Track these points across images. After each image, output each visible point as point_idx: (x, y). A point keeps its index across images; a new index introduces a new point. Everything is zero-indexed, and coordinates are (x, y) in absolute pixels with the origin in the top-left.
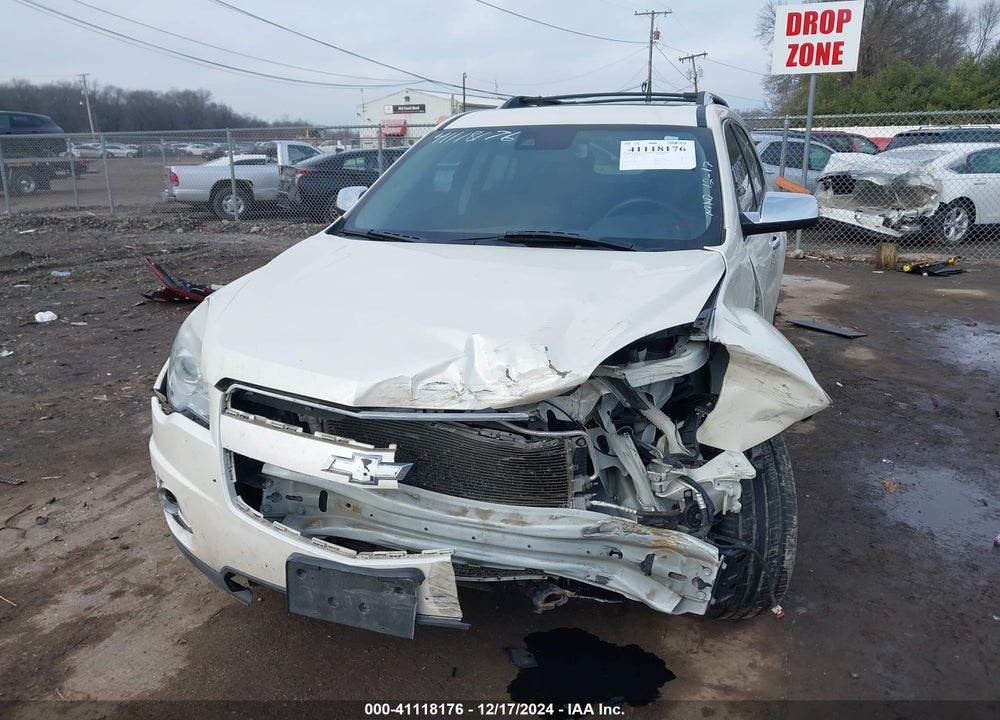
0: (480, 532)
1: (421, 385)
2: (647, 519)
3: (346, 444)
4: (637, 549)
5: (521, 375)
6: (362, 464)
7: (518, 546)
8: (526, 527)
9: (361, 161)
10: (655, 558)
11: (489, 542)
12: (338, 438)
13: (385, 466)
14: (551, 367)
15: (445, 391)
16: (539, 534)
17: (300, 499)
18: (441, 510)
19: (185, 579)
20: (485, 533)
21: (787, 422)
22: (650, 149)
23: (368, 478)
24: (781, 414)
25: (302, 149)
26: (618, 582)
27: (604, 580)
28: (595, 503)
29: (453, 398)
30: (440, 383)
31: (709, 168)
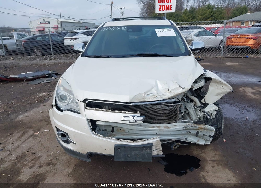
0: (158, 132)
1: (146, 95)
2: (196, 123)
3: (125, 113)
4: (194, 130)
5: (172, 90)
6: (132, 118)
7: (167, 134)
8: (170, 129)
9: (41, 38)
10: (199, 132)
11: (160, 134)
12: (123, 112)
13: (138, 117)
14: (180, 87)
15: (153, 96)
16: (173, 130)
17: (106, 130)
18: (148, 127)
19: (58, 159)
20: (159, 132)
21: (222, 95)
22: (163, 31)
23: (135, 121)
24: (222, 93)
25: (21, 35)
26: (189, 139)
27: (186, 139)
28: (183, 120)
29: (155, 97)
30: (151, 94)
31: (179, 35)
